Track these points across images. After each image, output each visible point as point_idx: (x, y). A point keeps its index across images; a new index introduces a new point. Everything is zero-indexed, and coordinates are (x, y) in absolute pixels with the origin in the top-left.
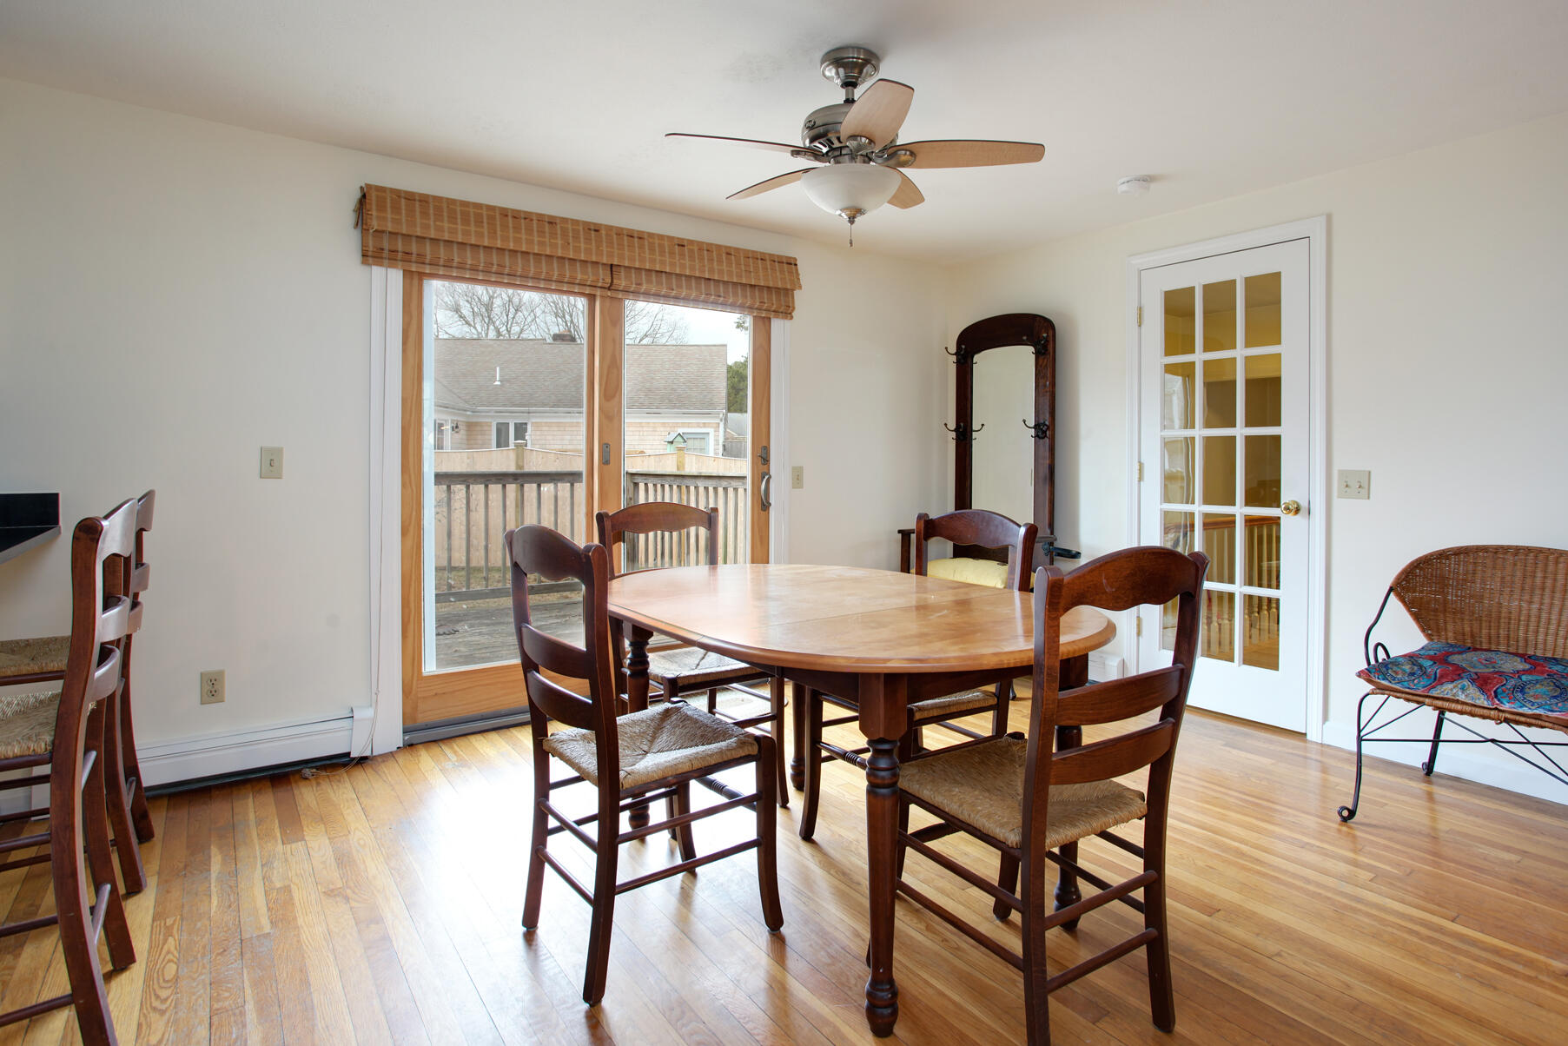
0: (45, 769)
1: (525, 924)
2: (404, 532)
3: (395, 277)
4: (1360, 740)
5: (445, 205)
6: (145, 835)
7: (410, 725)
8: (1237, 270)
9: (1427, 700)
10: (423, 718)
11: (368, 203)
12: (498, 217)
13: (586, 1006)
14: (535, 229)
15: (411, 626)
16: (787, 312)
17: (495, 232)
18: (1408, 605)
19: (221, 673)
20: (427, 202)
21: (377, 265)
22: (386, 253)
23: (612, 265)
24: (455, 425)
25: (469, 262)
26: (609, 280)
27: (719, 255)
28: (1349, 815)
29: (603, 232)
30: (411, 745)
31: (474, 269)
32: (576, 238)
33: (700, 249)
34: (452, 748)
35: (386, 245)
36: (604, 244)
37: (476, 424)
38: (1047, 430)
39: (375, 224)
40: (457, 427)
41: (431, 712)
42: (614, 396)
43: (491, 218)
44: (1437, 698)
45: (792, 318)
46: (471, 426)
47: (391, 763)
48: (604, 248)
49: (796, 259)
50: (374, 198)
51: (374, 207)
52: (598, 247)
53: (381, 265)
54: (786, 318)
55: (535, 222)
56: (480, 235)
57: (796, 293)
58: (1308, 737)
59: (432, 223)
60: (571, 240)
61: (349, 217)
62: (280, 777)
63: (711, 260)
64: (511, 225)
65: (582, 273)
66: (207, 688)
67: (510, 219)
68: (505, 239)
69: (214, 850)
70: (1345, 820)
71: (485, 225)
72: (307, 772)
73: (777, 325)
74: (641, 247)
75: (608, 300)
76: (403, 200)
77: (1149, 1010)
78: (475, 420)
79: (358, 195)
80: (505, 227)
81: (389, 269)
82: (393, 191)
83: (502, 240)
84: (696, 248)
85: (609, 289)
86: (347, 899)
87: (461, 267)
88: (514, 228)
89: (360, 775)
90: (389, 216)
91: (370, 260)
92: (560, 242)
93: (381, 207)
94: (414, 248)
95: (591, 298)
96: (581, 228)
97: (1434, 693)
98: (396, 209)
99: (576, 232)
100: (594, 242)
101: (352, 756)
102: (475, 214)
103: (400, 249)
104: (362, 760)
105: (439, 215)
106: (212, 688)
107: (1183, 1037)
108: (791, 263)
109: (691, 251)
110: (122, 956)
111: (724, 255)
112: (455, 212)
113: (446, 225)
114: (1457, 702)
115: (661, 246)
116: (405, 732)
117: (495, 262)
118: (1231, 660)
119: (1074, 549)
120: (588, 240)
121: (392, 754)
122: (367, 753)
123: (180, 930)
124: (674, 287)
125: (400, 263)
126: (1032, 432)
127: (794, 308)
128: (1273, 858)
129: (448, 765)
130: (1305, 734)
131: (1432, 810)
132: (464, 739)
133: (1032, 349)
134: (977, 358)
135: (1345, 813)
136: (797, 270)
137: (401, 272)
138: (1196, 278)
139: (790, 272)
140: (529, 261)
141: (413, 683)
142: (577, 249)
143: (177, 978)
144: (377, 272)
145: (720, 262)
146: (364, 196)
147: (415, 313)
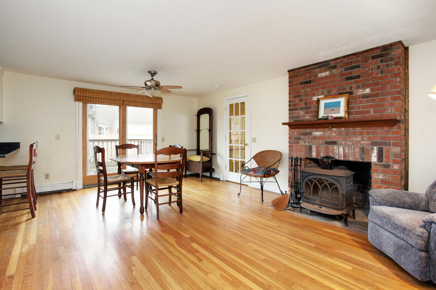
0: (26, 177)
1: (96, 205)
2: (83, 149)
3: (81, 104)
4: (241, 182)
5: (90, 90)
6: (37, 198)
7: (84, 185)
8: (239, 101)
9: (248, 175)
10: (86, 184)
11: (76, 91)
12: (100, 92)
13: (102, 212)
14: (108, 94)
15: (84, 167)
16: (160, 108)
17: (100, 95)
18: (255, 160)
19: (49, 174)
20: (87, 90)
21: (77, 101)
22: (79, 100)
23: (123, 100)
24: (106, 128)
25: (95, 101)
26: (123, 103)
27: (146, 98)
28: (239, 194)
29: (121, 94)
30: (84, 188)
31: (96, 102)
32: (116, 95)
33: (142, 97)
34: (92, 189)
35: (79, 98)
36: (122, 96)
37: (112, 128)
38: (211, 130)
39: (77, 95)
40: (107, 129)
41: (89, 182)
42: (124, 124)
43: (99, 93)
44: (249, 174)
45: (161, 109)
46: (111, 128)
47: (80, 190)
48: (122, 97)
49: (162, 98)
50: (77, 90)
51: (77, 91)
52: (120, 97)
53: (78, 101)
54: (160, 109)
55: (108, 93)
56: (97, 96)
57: (162, 104)
58: (249, 186)
59: (88, 94)
60: (115, 96)
61: (72, 93)
62: (60, 192)
63: (144, 98)
64: (103, 94)
65: (117, 102)
66: (46, 176)
67: (103, 92)
68: (102, 96)
69: (48, 200)
70: (238, 195)
71: (98, 94)
72: (64, 191)
73: (158, 110)
74: (129, 97)
75: (123, 106)
76: (82, 90)
77: (179, 212)
78: (111, 127)
79: (74, 89)
80: (102, 94)
81: (80, 102)
82: (80, 88)
83: (101, 96)
84: (141, 96)
85: (123, 104)
86: (70, 204)
87: (93, 101)
88: (104, 94)
89: (74, 192)
90: (80, 93)
91: (76, 101)
92: (113, 96)
93: (78, 91)
94: (84, 99)
95: (120, 106)
96: (117, 94)
97: (248, 173)
98: (81, 92)
99: (116, 94)
100: (119, 96)
101: (73, 189)
102: (96, 92)
103: (82, 99)
104: (75, 190)
105: (89, 93)
106: (47, 176)
107: (184, 215)
108: (161, 99)
109: (140, 97)
110: (36, 209)
111: (147, 98)
112: (92, 91)
113: (90, 94)
114: (251, 174)
115: (133, 96)
116: (83, 186)
117: (100, 100)
118: (233, 172)
119: (215, 153)
120: (118, 96)
121: (80, 189)
122: (76, 189)
123: (43, 207)
124: (136, 104)
125: (82, 101)
126: (208, 131)
127: (162, 107)
128: (219, 199)
129: (90, 191)
130: (248, 185)
131: (250, 193)
132: (94, 187)
133: (208, 115)
134: (201, 116)
135: (238, 194)
136: (162, 100)
137: (82, 103)
138: (234, 102)
139: (161, 100)
140: (107, 100)
141: (85, 177)
142: (116, 98)
143: (43, 211)
144: (77, 103)
145: (146, 99)
146: (75, 89)
147: (85, 110)
